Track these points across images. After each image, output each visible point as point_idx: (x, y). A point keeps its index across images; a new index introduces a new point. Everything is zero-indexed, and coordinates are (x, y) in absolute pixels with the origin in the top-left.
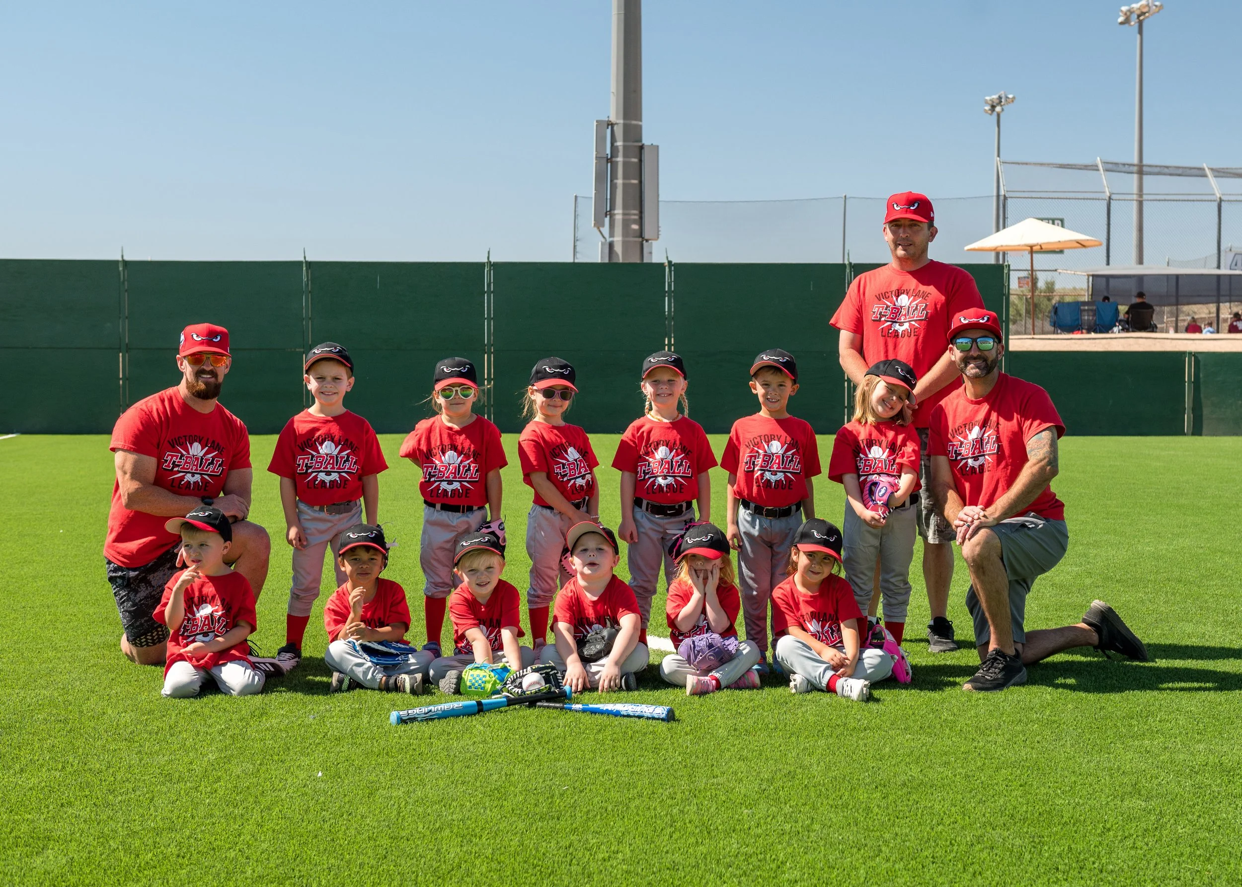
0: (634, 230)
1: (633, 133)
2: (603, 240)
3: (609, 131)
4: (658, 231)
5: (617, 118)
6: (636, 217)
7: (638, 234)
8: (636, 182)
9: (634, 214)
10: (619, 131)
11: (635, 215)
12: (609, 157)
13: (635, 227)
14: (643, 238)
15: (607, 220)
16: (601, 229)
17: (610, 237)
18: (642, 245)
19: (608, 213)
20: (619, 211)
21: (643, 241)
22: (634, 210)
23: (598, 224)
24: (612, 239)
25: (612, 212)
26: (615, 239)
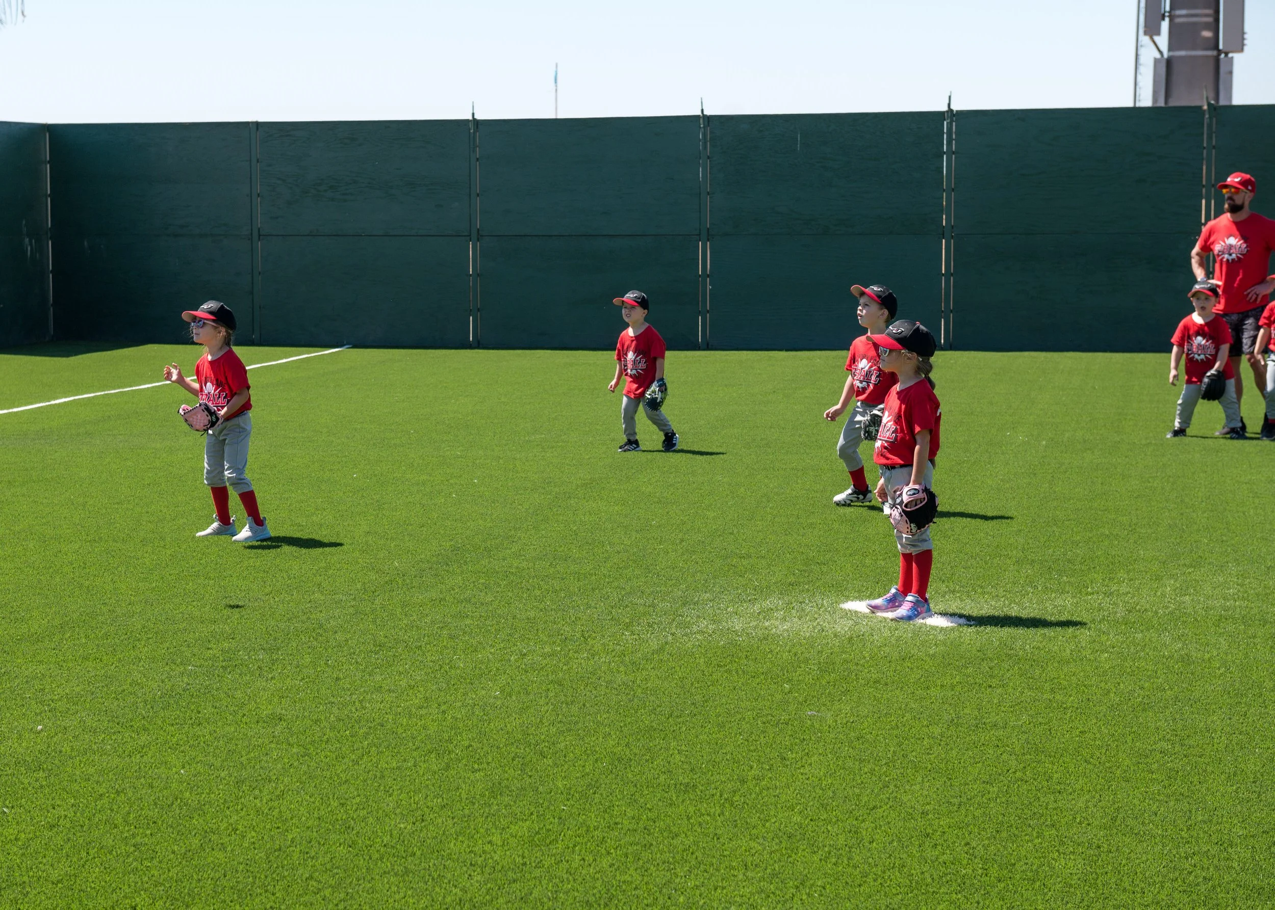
0: (1207, 39)
2: (1158, 56)
4: (1243, 39)
6: (1210, 20)
7: (1212, 44)
9: (1205, 15)
11: (1207, 15)
13: (1207, 34)
14: (1220, 52)
15: (1165, 25)
16: (1156, 38)
17: (1170, 49)
18: (1217, 60)
19: (1167, 14)
20: (1184, 12)
21: (1219, 55)
22: (1205, 8)
23: (1151, 29)
24: (1171, 54)
25: (1173, 13)
26: (1175, 53)
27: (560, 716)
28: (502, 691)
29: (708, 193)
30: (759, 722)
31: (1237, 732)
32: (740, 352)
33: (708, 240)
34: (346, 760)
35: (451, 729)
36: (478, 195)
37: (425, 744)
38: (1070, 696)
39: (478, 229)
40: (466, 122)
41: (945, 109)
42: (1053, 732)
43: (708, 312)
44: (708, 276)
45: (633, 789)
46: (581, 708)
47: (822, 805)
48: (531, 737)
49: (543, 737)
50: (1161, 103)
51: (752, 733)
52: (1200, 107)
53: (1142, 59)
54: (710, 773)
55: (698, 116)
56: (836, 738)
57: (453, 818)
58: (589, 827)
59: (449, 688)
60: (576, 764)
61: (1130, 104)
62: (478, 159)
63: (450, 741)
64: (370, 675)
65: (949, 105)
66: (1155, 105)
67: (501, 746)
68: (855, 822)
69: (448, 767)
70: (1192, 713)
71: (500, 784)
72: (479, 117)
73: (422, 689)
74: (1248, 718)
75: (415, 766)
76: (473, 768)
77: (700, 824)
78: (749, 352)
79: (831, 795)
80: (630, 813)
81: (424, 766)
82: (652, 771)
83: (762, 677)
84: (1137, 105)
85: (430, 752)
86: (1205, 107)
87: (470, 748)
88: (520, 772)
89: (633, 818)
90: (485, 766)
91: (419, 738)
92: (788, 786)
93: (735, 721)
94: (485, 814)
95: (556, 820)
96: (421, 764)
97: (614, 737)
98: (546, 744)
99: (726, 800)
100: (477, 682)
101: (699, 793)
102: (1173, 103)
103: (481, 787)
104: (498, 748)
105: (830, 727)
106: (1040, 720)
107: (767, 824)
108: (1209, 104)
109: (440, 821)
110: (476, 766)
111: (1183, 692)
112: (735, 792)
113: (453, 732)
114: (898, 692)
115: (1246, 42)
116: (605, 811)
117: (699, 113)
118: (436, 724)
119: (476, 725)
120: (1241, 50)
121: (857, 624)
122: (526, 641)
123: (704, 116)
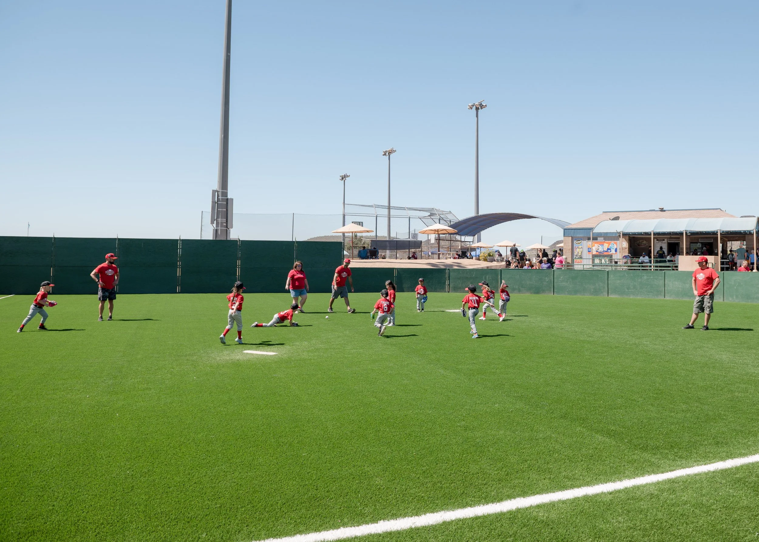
1: (225, 194)
2: (214, 228)
3: (216, 193)
5: (219, 189)
6: (225, 221)
7: (226, 227)
8: (225, 210)
9: (224, 220)
10: (220, 194)
12: (216, 202)
13: (225, 224)
15: (215, 222)
16: (213, 225)
17: (216, 227)
18: (227, 230)
20: (220, 219)
23: (212, 223)
25: (217, 219)
26: (218, 228)
36: (54, 256)
39: (54, 265)
40: (52, 238)
50: (215, 239)
52: (224, 240)
62: (54, 247)
72: (55, 237)
102: (217, 239)
115: (233, 226)
120: (233, 228)
123: (118, 238)
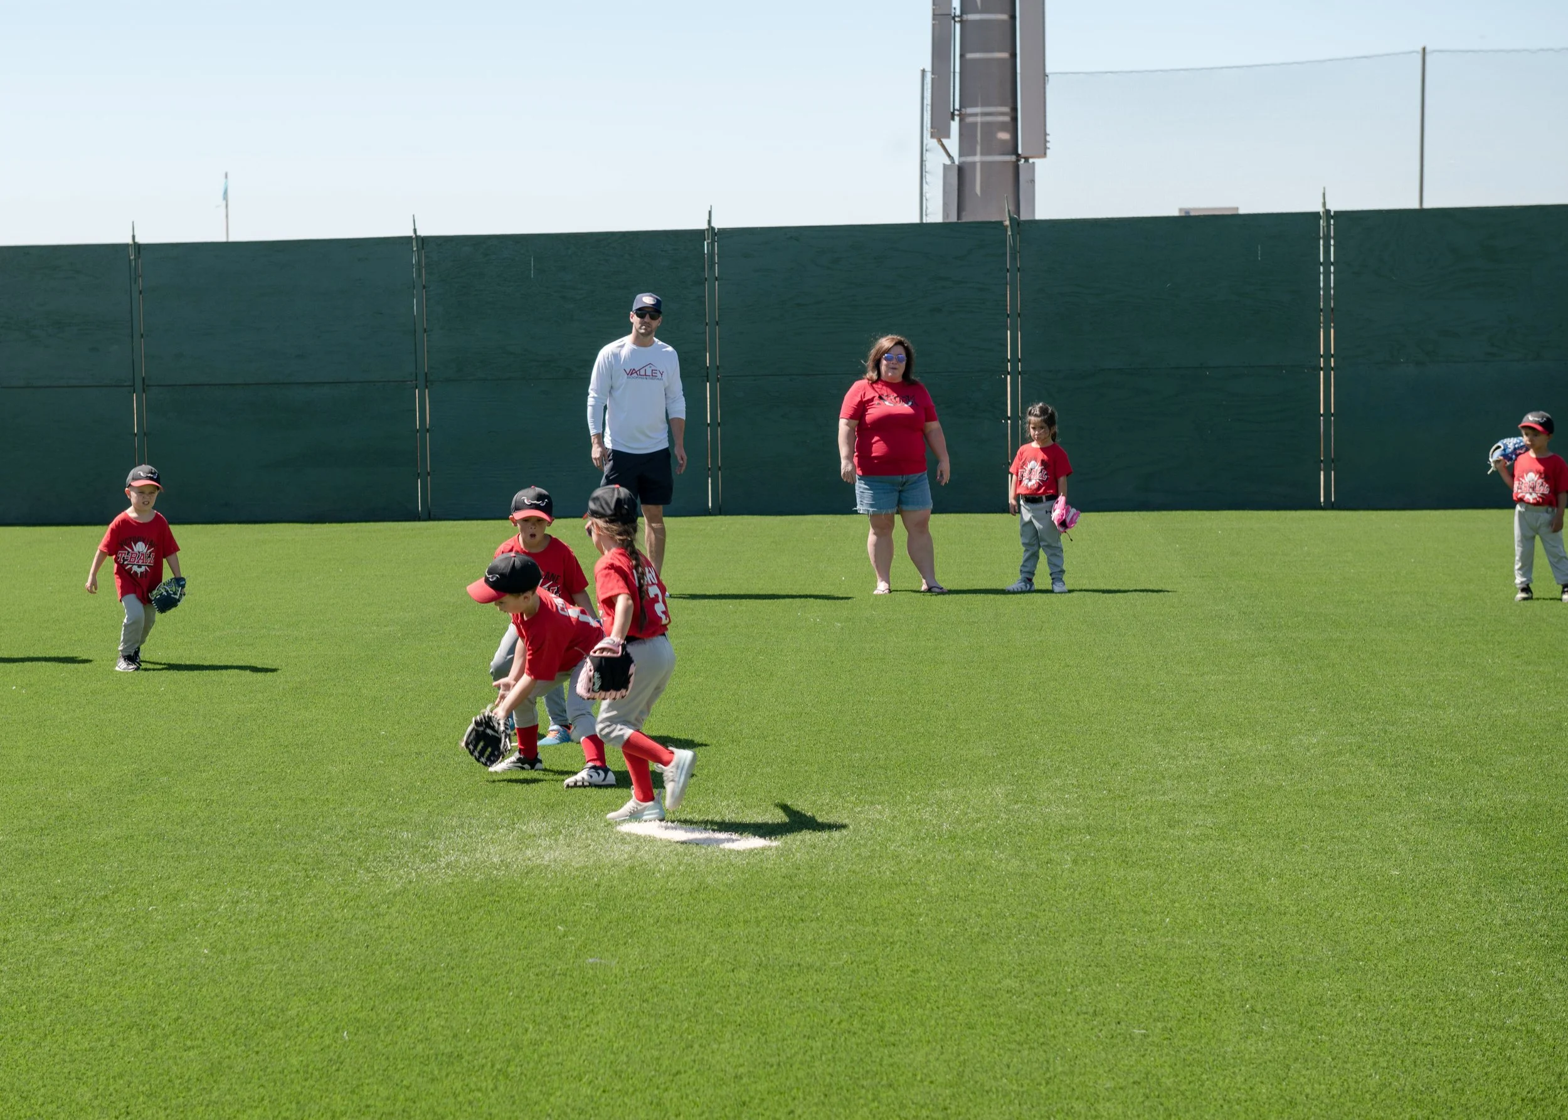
0: (1004, 142)
2: (948, 162)
4: (1046, 141)
6: (1007, 119)
7: (1010, 148)
8: (1005, 55)
9: (1001, 113)
11: (1003, 114)
12: (958, 12)
13: (1004, 136)
14: (1018, 155)
15: (955, 126)
16: (945, 141)
17: (961, 155)
18: (1017, 167)
19: (956, 113)
20: (978, 110)
21: (1018, 160)
22: (1002, 105)
23: (940, 132)
24: (964, 159)
25: (964, 110)
26: (969, 159)
27: (288, 977)
28: (213, 947)
29: (425, 331)
30: (531, 975)
31: (1093, 964)
32: (469, 522)
33: (427, 387)
34: (25, 1042)
35: (154, 997)
36: (142, 336)
37: (123, 1017)
38: (896, 928)
39: (144, 379)
40: (125, 246)
41: (705, 226)
42: (880, 972)
43: (429, 474)
44: (428, 430)
45: (385, 1064)
46: (312, 965)
47: (616, 1073)
48: (254, 1003)
49: (269, 1003)
50: (953, 218)
51: (524, 988)
52: (1000, 223)
53: (928, 166)
54: (477, 1039)
55: (410, 237)
56: (625, 990)
57: (165, 1109)
58: (334, 1112)
59: (147, 947)
60: (313, 1035)
61: (916, 220)
62: (141, 292)
63: (154, 1012)
64: (46, 935)
65: (709, 222)
66: (947, 221)
67: (218, 1016)
68: (656, 1092)
69: (153, 1046)
70: (1039, 943)
71: (220, 1063)
72: (140, 240)
73: (113, 950)
74: (1104, 947)
75: (112, 1046)
76: (184, 1045)
77: (470, 1103)
78: (479, 522)
79: (625, 1059)
80: (384, 1093)
81: (124, 1045)
82: (407, 1040)
83: (530, 919)
84: (924, 221)
85: (130, 1027)
86: (1007, 223)
87: (180, 1020)
88: (243, 1048)
89: (388, 1099)
90: (200, 1042)
91: (115, 1011)
92: (572, 1051)
93: (502, 974)
94: (205, 1102)
95: (294, 1106)
96: (120, 1043)
97: (356, 999)
98: (274, 1011)
99: (499, 1071)
100: (181, 938)
101: (466, 1064)
103: (196, 1069)
104: (214, 1018)
105: (616, 976)
106: (865, 958)
107: (552, 1099)
108: (1011, 219)
109: (150, 1112)
110: (189, 1043)
111: (1026, 918)
112: (509, 1061)
113: (156, 1002)
114: (693, 931)
115: (1048, 145)
116: (353, 1092)
117: (411, 233)
118: (134, 992)
119: (184, 992)
120: (1044, 155)
121: (638, 849)
122: (237, 885)
123: (417, 237)
